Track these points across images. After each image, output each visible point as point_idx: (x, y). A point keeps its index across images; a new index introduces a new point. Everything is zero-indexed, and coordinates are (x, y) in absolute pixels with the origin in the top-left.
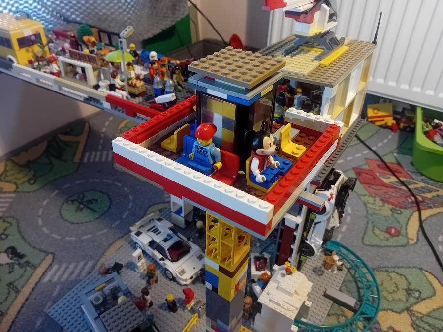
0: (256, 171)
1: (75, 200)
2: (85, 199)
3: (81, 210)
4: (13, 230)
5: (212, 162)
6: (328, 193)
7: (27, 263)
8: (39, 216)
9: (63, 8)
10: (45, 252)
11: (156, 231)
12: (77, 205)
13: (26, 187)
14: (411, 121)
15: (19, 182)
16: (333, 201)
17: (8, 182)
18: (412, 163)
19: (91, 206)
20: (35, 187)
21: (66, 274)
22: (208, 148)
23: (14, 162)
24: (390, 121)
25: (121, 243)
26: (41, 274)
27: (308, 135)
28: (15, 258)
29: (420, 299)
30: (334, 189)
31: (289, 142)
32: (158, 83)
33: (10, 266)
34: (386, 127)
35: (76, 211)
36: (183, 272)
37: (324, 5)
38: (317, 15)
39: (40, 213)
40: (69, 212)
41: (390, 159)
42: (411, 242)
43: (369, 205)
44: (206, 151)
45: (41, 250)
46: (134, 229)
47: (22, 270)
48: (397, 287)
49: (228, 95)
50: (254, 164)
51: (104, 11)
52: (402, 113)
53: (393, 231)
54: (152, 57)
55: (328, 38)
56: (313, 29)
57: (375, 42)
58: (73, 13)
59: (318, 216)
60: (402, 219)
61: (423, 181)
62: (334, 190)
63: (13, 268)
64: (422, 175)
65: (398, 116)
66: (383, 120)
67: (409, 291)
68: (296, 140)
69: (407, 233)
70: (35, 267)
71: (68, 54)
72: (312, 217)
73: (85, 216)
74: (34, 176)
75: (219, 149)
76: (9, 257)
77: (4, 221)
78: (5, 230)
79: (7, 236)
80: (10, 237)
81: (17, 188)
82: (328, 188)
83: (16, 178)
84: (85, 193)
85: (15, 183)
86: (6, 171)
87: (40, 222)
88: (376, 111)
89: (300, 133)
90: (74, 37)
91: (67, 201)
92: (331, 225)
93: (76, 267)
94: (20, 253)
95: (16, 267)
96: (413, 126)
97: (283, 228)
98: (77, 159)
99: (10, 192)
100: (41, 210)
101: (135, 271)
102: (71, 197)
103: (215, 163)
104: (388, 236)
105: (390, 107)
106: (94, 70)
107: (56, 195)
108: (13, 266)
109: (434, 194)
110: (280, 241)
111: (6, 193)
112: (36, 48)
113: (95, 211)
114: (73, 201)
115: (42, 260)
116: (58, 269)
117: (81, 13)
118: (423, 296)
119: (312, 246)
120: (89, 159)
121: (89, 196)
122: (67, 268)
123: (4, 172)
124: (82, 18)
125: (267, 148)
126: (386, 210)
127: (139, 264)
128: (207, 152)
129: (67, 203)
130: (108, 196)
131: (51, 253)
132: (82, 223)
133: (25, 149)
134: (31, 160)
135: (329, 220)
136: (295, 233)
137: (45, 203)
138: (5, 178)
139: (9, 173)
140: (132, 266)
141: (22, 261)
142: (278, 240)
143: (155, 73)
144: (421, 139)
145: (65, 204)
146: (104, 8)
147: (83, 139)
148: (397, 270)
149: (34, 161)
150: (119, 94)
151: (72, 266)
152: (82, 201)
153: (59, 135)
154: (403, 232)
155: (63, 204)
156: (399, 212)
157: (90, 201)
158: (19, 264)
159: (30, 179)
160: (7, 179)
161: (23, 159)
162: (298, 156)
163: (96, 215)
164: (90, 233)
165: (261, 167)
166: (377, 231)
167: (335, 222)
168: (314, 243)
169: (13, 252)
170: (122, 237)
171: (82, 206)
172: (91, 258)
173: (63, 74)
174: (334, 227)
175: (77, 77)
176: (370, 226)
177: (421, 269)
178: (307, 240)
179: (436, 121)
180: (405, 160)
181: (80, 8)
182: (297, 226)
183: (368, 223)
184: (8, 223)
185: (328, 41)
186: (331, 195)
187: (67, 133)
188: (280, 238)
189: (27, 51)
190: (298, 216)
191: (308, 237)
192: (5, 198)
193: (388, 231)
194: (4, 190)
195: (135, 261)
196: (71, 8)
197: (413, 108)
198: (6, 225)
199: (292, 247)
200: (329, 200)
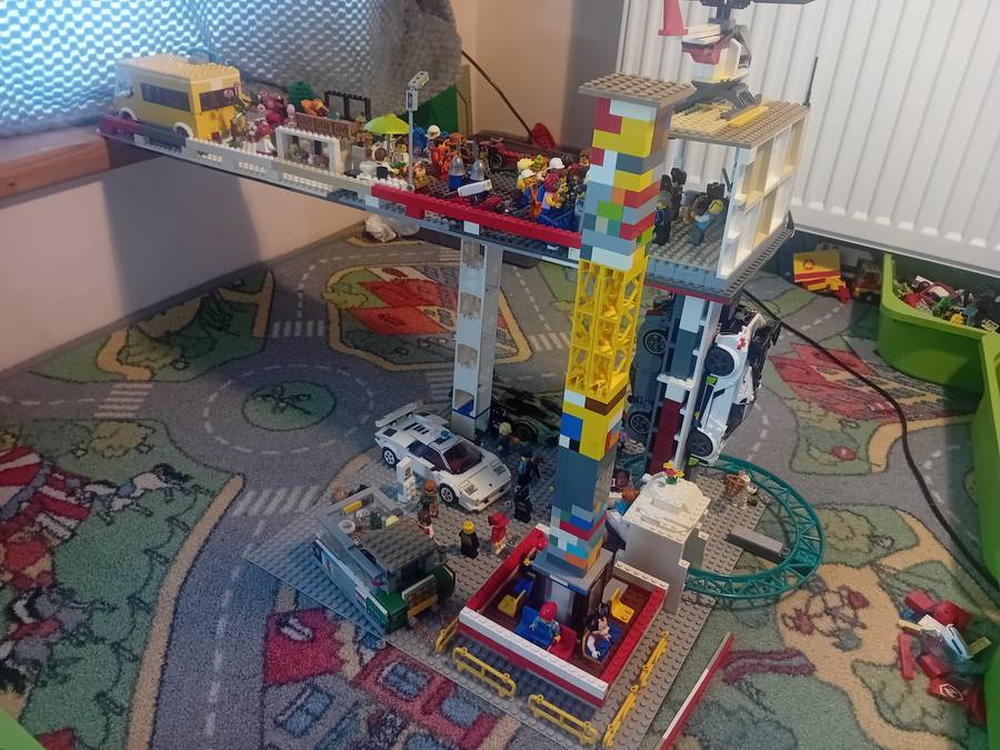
1: (269, 396)
2: (286, 395)
3: (282, 410)
4: (159, 439)
6: (737, 338)
7: (197, 488)
8: (206, 420)
10: (227, 472)
12: (274, 402)
13: (170, 374)
14: (874, 281)
15: (155, 366)
16: (745, 349)
17: (133, 365)
18: (876, 352)
19: (300, 404)
20: (188, 374)
21: (272, 504)
23: (142, 332)
24: (836, 283)
25: (363, 460)
26: (226, 505)
28: (174, 481)
29: (892, 550)
30: (746, 331)
32: (457, 167)
33: (165, 493)
34: (829, 293)
35: (274, 411)
37: (734, 40)
38: (724, 53)
39: (206, 414)
40: (259, 412)
41: (835, 345)
42: (875, 469)
43: (800, 414)
45: (217, 469)
47: (190, 499)
48: (852, 532)
51: (314, 64)
52: (857, 270)
53: (844, 452)
54: (433, 134)
55: (739, 92)
56: (718, 74)
57: (807, 104)
59: (720, 379)
60: (860, 435)
61: (895, 379)
62: (746, 333)
63: (172, 496)
64: (895, 370)
65: (851, 276)
66: (823, 281)
67: (873, 539)
69: (868, 458)
70: (213, 495)
71: (294, 123)
72: (709, 381)
74: (183, 356)
76: (161, 479)
77: (140, 425)
78: (145, 438)
79: (150, 448)
80: (155, 449)
81: (153, 375)
82: (737, 330)
83: (147, 359)
84: (286, 386)
85: (147, 367)
86: (127, 346)
87: (209, 428)
88: (808, 265)
91: (253, 396)
92: (741, 397)
93: (288, 494)
94: (180, 474)
95: (178, 494)
96: (876, 292)
97: (661, 405)
98: (259, 331)
99: (140, 381)
100: (207, 410)
101: (396, 500)
102: (257, 391)
104: (833, 459)
105: (834, 255)
106: (343, 147)
107: (231, 387)
108: (171, 492)
109: (918, 400)
110: (656, 430)
111: (132, 381)
112: (229, 113)
113: (309, 413)
114: (263, 397)
115: (225, 484)
116: (256, 498)
117: (275, 66)
118: (897, 545)
119: (710, 435)
120: (281, 332)
121: (291, 390)
122: (272, 496)
123: (124, 347)
126: (831, 422)
127: (406, 484)
129: (254, 399)
130: (328, 390)
131: (239, 474)
132: (288, 431)
133: (162, 308)
134: (172, 330)
135: (737, 385)
136: (682, 411)
137: (212, 398)
138: (127, 358)
139: (132, 351)
141: (188, 485)
143: (442, 157)
144: (890, 301)
145: (251, 402)
146: (314, 58)
147: (263, 299)
148: (851, 508)
149: (178, 333)
150: (395, 183)
151: (281, 493)
152: (281, 397)
153: (221, 290)
154: (861, 453)
155: (247, 401)
156: (854, 425)
157: (297, 398)
158: (182, 489)
159: (176, 361)
160: (130, 360)
161: (157, 327)
163: (312, 419)
164: (306, 445)
166: (815, 453)
167: (747, 392)
168: (712, 431)
169: (166, 471)
170: (365, 451)
171: (282, 405)
172: (314, 481)
174: (745, 400)
176: (803, 444)
177: (894, 508)
178: (700, 426)
179: (920, 279)
180: (864, 347)
182: (687, 396)
183: (798, 439)
184: (147, 427)
185: (738, 95)
186: (742, 340)
187: (234, 288)
189: (213, 117)
190: (688, 380)
191: (703, 422)
192: (134, 390)
193: (835, 452)
194: (129, 378)
197: (877, 256)
198: (143, 431)
199: (676, 438)
200: (739, 348)
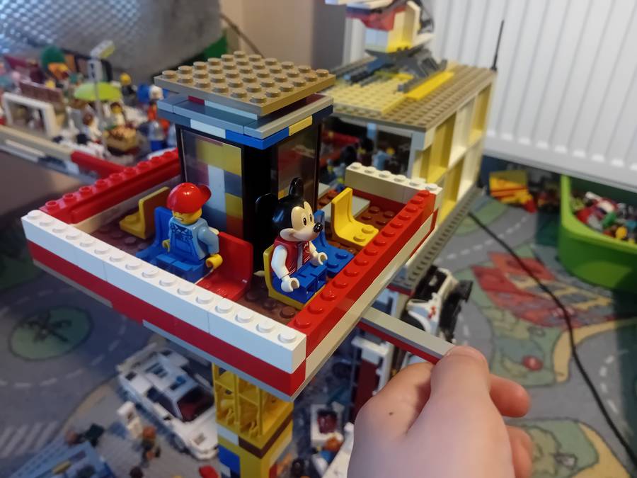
0: (282, 271)
1: (35, 323)
2: (51, 321)
3: (43, 338)
5: (202, 255)
6: (426, 306)
9: (25, 24)
11: (159, 372)
12: (38, 330)
14: (554, 197)
16: (436, 319)
18: (557, 259)
19: (60, 331)
22: (192, 228)
24: (524, 197)
25: (102, 391)
27: (382, 210)
29: (575, 470)
30: (436, 299)
31: (350, 221)
32: (156, 132)
34: (517, 205)
35: (35, 340)
36: (201, 439)
37: (412, 5)
38: (400, 18)
41: (525, 253)
42: (560, 379)
43: (496, 324)
44: (189, 234)
46: (123, 369)
48: (540, 450)
49: (226, 131)
50: (278, 258)
52: (541, 184)
53: (532, 362)
54: (154, 94)
55: (420, 59)
56: (394, 41)
57: (494, 68)
58: (41, 32)
60: (545, 343)
61: (574, 285)
62: (436, 301)
64: (572, 275)
65: (535, 189)
66: (512, 195)
67: (559, 457)
68: (362, 218)
69: (552, 366)
71: (18, 90)
73: (49, 348)
75: (216, 232)
82: (427, 298)
84: (52, 312)
88: (502, 182)
89: (371, 205)
90: (36, 66)
91: (21, 324)
93: (28, 432)
96: (555, 203)
97: (359, 364)
101: (123, 438)
102: (28, 317)
103: (208, 256)
104: (524, 369)
105: (522, 175)
106: (57, 112)
107: (5, 314)
109: (591, 304)
110: (355, 385)
113: (66, 340)
114: (31, 324)
117: (54, 33)
118: (581, 464)
121: (56, 316)
122: (12, 435)
124: (56, 41)
125: (299, 228)
126: (521, 330)
127: (130, 427)
128: (192, 237)
129: (22, 327)
130: (88, 315)
132: (44, 360)
136: (379, 372)
140: (118, 430)
142: (353, 384)
144: (569, 222)
145: (19, 329)
148: (543, 425)
150: (93, 150)
151: (21, 431)
152: (45, 324)
154: (547, 363)
155: (15, 329)
156: (540, 332)
157: (59, 325)
162: (363, 244)
163: (67, 347)
164: (55, 376)
165: (291, 263)
166: (508, 364)
170: (107, 381)
171: (44, 332)
172: (54, 416)
173: (10, 120)
175: (32, 124)
176: (498, 356)
177: (576, 421)
179: (590, 196)
180: (547, 254)
181: (52, 25)
182: (381, 360)
183: (494, 349)
185: (419, 63)
186: (433, 309)
188: (356, 379)
190: (382, 345)
193: (525, 362)
195: (124, 421)
196: (38, 24)
197: (556, 177)
200: (430, 317)
